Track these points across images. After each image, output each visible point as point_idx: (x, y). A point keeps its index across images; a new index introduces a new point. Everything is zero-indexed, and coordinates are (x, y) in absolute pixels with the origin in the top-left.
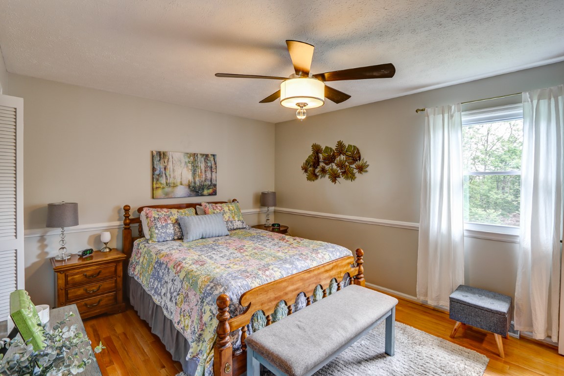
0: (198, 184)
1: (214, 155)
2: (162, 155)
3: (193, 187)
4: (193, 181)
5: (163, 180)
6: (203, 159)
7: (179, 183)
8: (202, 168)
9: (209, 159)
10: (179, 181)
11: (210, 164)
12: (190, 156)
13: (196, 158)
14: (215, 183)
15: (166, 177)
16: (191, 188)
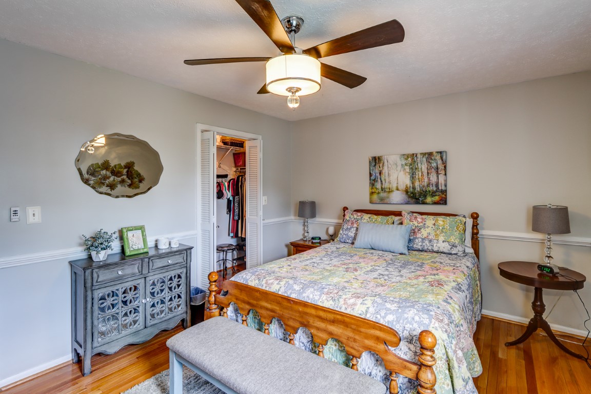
0: (418, 189)
1: (441, 153)
2: (376, 161)
3: (412, 193)
4: (411, 185)
5: (378, 185)
6: (424, 159)
7: (394, 188)
8: (423, 170)
9: (433, 158)
10: (394, 186)
11: (435, 164)
12: (408, 157)
13: (416, 158)
14: (443, 188)
15: (381, 181)
16: (409, 193)
